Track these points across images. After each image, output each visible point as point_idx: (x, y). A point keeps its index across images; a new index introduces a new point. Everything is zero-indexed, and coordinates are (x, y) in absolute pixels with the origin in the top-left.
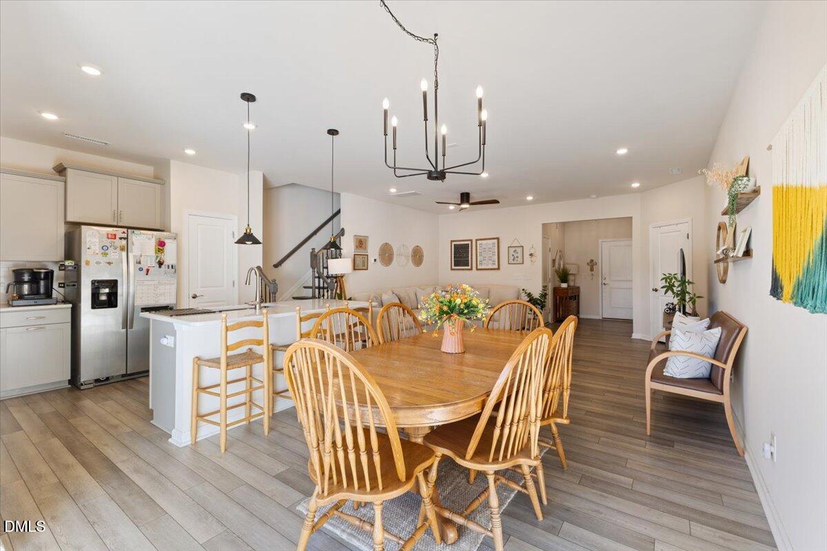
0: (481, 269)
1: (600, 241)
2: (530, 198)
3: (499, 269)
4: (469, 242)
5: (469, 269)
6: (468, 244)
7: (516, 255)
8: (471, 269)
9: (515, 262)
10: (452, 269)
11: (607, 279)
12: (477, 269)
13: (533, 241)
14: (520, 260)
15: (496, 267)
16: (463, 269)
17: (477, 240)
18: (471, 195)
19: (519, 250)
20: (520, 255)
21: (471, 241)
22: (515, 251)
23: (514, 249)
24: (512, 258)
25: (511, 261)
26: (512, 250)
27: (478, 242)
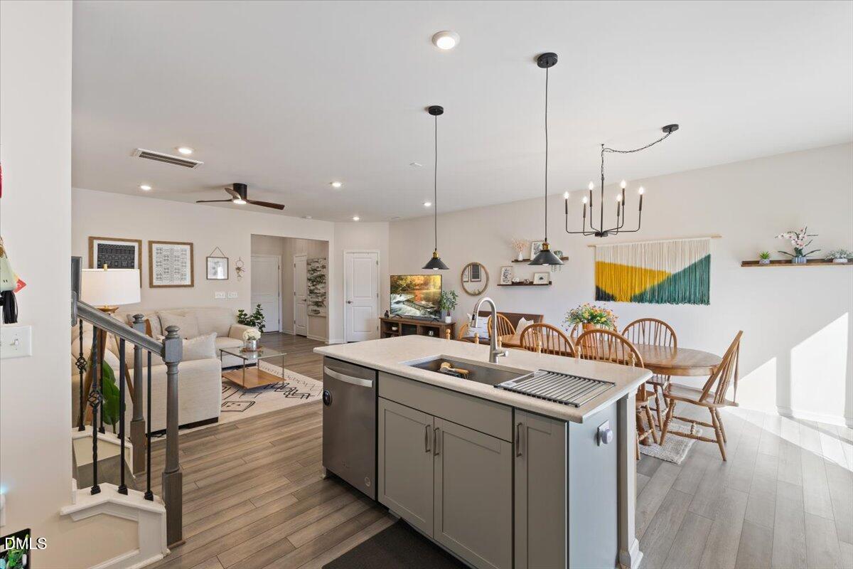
0: (159, 286)
3: (192, 285)
4: (136, 245)
6: (134, 247)
7: (217, 268)
9: (216, 277)
12: (152, 286)
15: (188, 282)
17: (151, 243)
19: (223, 262)
20: (223, 268)
21: (140, 242)
22: (216, 263)
23: (215, 260)
24: (213, 271)
25: (211, 276)
26: (212, 261)
27: (155, 246)
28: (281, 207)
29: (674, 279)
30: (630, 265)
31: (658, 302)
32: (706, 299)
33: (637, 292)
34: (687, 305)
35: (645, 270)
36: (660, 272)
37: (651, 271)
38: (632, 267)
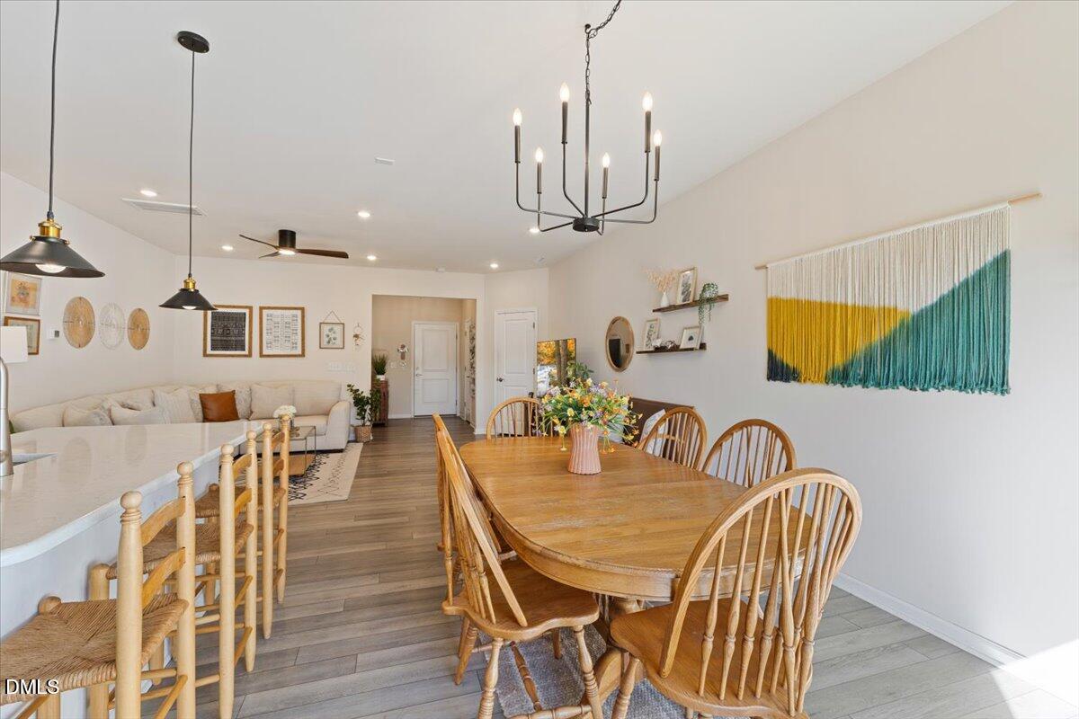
0: (269, 356)
1: (413, 323)
2: (372, 258)
3: (303, 355)
4: (247, 311)
5: (245, 356)
6: (245, 314)
7: (332, 336)
8: (250, 355)
9: (330, 345)
10: (205, 355)
11: (420, 368)
12: (262, 355)
13: (360, 317)
14: (339, 343)
15: (299, 351)
16: (233, 356)
17: (261, 309)
18: (298, 238)
19: (338, 329)
20: (339, 335)
21: (250, 308)
22: (331, 330)
23: (329, 327)
24: (327, 339)
25: (324, 344)
26: (326, 329)
27: (265, 312)
28: (344, 255)
29: (916, 326)
30: (825, 300)
31: (878, 385)
32: (997, 380)
33: (839, 361)
34: (950, 395)
35: (854, 307)
36: (886, 312)
37: (866, 310)
38: (829, 305)
